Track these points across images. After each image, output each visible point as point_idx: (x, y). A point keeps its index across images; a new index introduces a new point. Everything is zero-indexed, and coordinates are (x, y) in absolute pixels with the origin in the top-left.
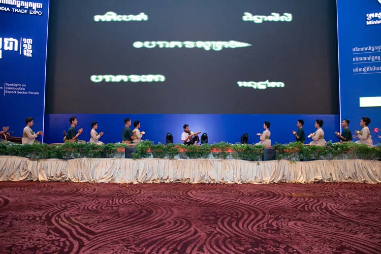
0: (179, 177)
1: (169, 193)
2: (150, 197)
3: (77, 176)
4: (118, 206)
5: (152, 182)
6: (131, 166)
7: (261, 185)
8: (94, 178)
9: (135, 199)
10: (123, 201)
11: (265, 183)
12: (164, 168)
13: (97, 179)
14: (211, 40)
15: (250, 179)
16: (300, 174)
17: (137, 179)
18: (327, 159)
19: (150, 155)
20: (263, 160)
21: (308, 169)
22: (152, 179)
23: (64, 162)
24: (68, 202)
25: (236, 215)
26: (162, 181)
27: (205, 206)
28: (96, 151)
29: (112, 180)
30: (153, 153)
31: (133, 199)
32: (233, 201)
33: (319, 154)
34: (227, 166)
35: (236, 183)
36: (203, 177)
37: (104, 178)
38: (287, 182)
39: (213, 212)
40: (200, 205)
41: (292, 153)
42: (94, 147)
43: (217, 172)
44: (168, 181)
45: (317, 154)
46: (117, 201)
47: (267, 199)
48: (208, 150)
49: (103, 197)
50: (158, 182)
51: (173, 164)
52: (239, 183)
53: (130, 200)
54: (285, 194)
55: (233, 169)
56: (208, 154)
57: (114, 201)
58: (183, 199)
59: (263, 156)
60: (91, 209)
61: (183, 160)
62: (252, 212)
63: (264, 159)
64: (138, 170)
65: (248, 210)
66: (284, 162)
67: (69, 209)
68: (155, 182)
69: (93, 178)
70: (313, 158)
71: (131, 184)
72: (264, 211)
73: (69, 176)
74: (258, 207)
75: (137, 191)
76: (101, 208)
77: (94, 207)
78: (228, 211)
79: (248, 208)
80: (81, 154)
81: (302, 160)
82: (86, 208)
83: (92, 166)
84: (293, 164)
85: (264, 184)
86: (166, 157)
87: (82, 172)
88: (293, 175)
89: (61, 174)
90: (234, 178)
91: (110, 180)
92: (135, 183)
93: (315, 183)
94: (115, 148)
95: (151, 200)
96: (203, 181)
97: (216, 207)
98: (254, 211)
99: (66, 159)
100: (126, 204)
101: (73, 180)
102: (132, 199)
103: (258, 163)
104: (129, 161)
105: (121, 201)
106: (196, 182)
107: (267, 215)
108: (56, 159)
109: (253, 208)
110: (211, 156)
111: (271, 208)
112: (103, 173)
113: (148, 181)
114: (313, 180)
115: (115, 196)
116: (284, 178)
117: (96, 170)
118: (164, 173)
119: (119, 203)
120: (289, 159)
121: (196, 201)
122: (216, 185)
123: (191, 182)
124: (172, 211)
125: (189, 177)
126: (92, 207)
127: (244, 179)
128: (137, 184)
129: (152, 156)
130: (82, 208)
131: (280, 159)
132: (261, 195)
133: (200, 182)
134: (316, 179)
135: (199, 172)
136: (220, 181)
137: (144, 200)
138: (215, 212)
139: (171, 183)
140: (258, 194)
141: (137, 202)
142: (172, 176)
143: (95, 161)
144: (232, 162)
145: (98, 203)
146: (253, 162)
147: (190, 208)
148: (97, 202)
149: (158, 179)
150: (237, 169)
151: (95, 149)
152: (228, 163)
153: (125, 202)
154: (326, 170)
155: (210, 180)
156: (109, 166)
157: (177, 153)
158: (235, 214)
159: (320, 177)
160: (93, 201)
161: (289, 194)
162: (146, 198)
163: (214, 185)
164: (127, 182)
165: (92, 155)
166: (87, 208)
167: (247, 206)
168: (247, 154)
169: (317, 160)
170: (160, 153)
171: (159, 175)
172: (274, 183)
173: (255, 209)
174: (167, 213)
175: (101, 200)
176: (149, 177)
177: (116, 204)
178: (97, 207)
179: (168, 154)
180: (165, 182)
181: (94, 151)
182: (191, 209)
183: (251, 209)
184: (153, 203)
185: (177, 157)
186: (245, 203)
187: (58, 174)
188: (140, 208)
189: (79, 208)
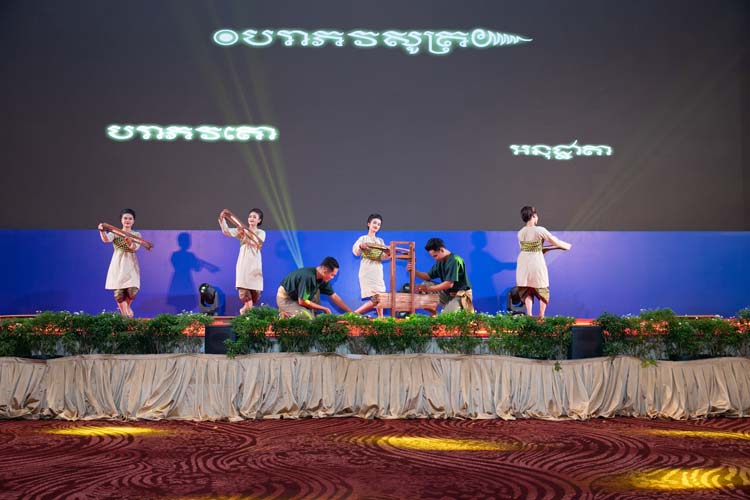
0: (349, 403)
1: (330, 442)
2: (284, 454)
3: (75, 404)
4: (207, 476)
5: (278, 417)
6: (223, 374)
7: (565, 422)
8: (121, 407)
9: (246, 459)
10: (215, 463)
11: (575, 417)
12: (310, 380)
13: (130, 410)
14: (421, 27)
15: (535, 408)
16: (669, 394)
17: (238, 410)
18: (743, 356)
19: (271, 345)
20: (570, 358)
21: (690, 380)
22: (279, 408)
23: (37, 366)
24: (73, 469)
25: (508, 493)
26: (306, 414)
27: (427, 473)
28: (125, 333)
29: (171, 413)
30: (280, 340)
31: (241, 459)
32: (497, 461)
33: (720, 343)
34: (476, 372)
35: (500, 419)
36: (412, 403)
37: (148, 408)
38: (635, 415)
39: (449, 488)
40: (415, 472)
41: (646, 338)
42: (120, 326)
43: (449, 389)
44: (321, 414)
45: (714, 341)
46: (201, 464)
47: (584, 457)
48: (423, 332)
49: (161, 454)
50: (295, 415)
51: (334, 368)
52: (507, 417)
53: (234, 463)
54: (630, 444)
55: (492, 381)
56: (425, 340)
57: (193, 464)
58: (370, 457)
59: (569, 347)
60: (138, 484)
61: (359, 356)
62: (547, 487)
63: (574, 352)
64: (241, 385)
65: (537, 481)
66: (627, 363)
67: (82, 486)
68: (286, 416)
69: (118, 409)
70: (706, 352)
71: (224, 421)
72: (578, 484)
73: (51, 404)
74: (562, 475)
75: (244, 440)
76: (165, 480)
77: (147, 480)
78: (485, 485)
79: (536, 477)
80: (82, 345)
81: (674, 358)
82: (125, 481)
83: (116, 377)
84: (651, 369)
85: (572, 421)
86: (314, 350)
87: (89, 391)
88: (652, 399)
89: (28, 400)
90: (493, 405)
91: (165, 412)
92: (235, 418)
93: (710, 418)
94: (178, 327)
95: (287, 460)
96: (413, 412)
97: (455, 475)
98: (551, 484)
99: (42, 359)
100: (227, 471)
101: (62, 415)
102: (237, 459)
103: (557, 364)
104: (218, 361)
105: (209, 463)
106: (394, 416)
107: (584, 495)
108: (13, 359)
109: (548, 478)
110: (433, 345)
111: (592, 479)
112: (147, 395)
113: (267, 413)
114: (705, 412)
115: (192, 454)
116: (627, 406)
117: (128, 386)
118: (310, 391)
119: (209, 469)
120: (639, 355)
121: (401, 461)
122: (447, 424)
123: (382, 414)
124: (347, 486)
125: (376, 403)
126: (141, 481)
127: (520, 408)
128: (239, 423)
129: (277, 347)
130: (115, 482)
131: (613, 354)
132: (568, 448)
133: (404, 416)
134: (714, 409)
135: (401, 390)
136: (457, 411)
137: (268, 460)
138: (454, 487)
139: (329, 418)
140: (559, 445)
141: (253, 466)
142: (333, 399)
143: (123, 362)
144: (488, 362)
145: (154, 470)
146: (543, 362)
147: (392, 478)
148: (150, 468)
149: (294, 408)
150: (500, 382)
151: (122, 330)
152: (479, 366)
153: (221, 466)
154: (741, 386)
155: (431, 410)
156: (163, 375)
157: (343, 340)
158: (504, 490)
159: (724, 403)
160: (137, 466)
161: (640, 445)
162: (274, 456)
163: (443, 424)
164: (213, 417)
165: (116, 345)
166: (129, 481)
167: (532, 473)
168: (525, 341)
169: (716, 356)
170: (299, 339)
171: (297, 398)
172: (601, 417)
173: (554, 480)
174: (337, 490)
175: (157, 462)
176: (271, 401)
177: (199, 470)
178: (154, 480)
179: (321, 342)
180: (313, 414)
181: (122, 334)
182: (394, 481)
183: (544, 481)
184: (295, 468)
185: (342, 349)
186: (529, 467)
187: (20, 399)
188: (265, 479)
189: (108, 484)
